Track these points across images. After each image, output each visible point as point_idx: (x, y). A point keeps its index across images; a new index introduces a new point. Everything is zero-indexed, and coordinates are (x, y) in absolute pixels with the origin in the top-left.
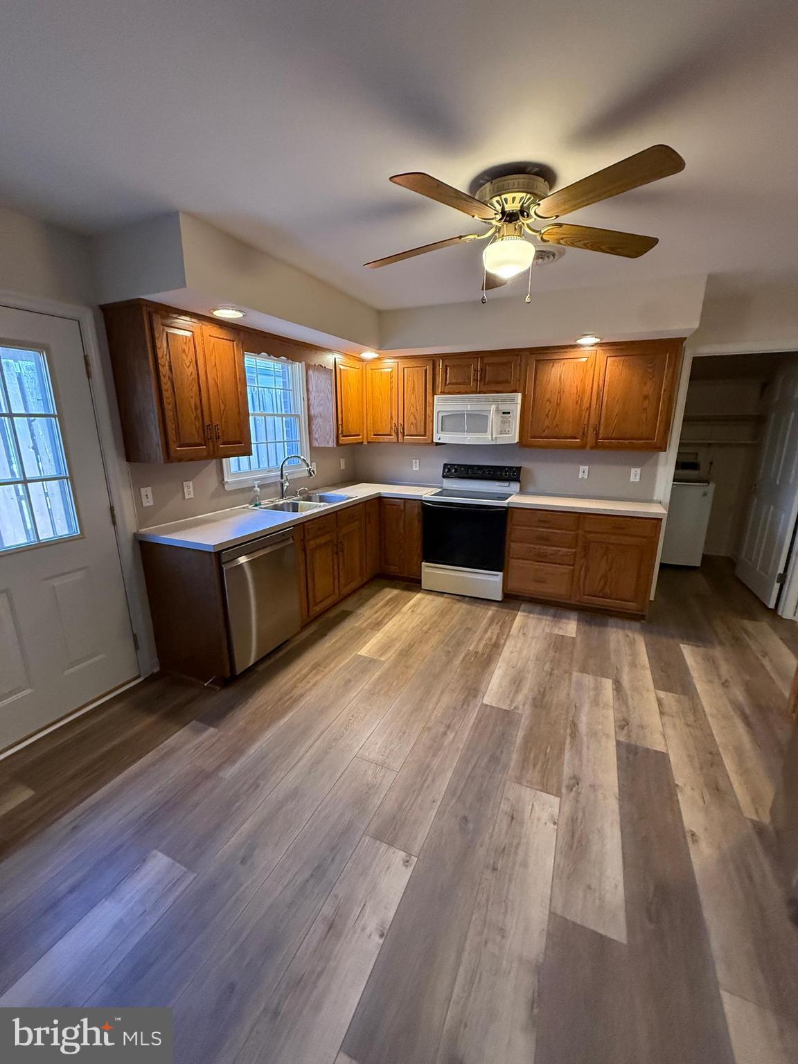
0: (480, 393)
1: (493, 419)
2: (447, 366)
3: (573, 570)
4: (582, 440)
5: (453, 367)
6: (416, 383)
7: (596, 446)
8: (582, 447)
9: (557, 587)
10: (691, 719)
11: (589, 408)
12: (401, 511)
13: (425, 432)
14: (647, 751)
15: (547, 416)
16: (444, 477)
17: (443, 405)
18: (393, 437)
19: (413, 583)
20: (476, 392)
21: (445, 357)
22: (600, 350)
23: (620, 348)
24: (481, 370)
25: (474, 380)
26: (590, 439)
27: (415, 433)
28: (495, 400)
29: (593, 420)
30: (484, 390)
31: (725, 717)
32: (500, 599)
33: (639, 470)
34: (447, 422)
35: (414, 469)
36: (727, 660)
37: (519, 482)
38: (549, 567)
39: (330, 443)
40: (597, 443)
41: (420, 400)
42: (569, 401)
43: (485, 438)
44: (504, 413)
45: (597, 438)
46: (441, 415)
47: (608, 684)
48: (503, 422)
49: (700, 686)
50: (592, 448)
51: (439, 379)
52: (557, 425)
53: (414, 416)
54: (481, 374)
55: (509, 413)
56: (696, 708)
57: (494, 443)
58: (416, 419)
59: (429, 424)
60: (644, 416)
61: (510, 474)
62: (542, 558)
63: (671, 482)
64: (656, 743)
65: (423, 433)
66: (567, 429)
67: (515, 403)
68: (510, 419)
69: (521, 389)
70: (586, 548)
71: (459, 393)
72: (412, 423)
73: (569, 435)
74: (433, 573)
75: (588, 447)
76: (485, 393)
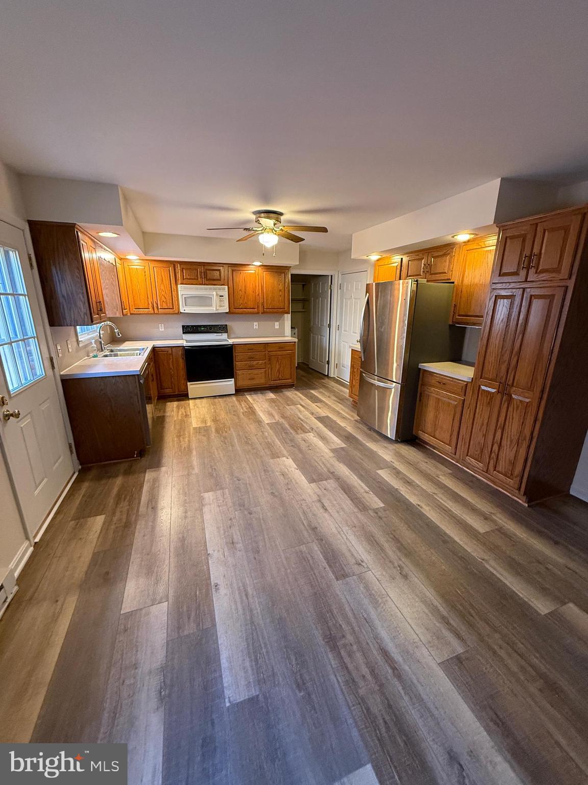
0: (204, 285)
1: (215, 299)
2: (183, 269)
3: (266, 370)
4: (258, 310)
5: (187, 269)
6: (163, 276)
7: (264, 313)
8: (258, 313)
9: (260, 380)
10: (327, 407)
11: (258, 295)
12: (170, 354)
13: (173, 307)
14: (323, 417)
15: (241, 298)
16: (184, 333)
17: (184, 291)
18: (151, 310)
19: (183, 396)
20: (202, 284)
21: (181, 263)
22: (260, 268)
23: (268, 268)
24: (204, 272)
25: (200, 278)
26: (261, 309)
27: (167, 307)
28: (215, 289)
29: (261, 301)
30: (207, 283)
31: (335, 404)
32: (234, 393)
33: (278, 323)
34: (188, 300)
35: (161, 330)
36: (325, 391)
37: (227, 332)
38: (256, 372)
39: (118, 314)
40: (264, 311)
41: (168, 287)
42: (250, 291)
43: (212, 310)
44: (220, 296)
45: (264, 309)
46: (184, 296)
47: (299, 406)
48: (221, 301)
49: (324, 399)
50: (262, 313)
51: (179, 275)
52: (246, 303)
53: (164, 296)
54: (204, 275)
55: (223, 296)
56: (327, 404)
57: (217, 312)
58: (165, 298)
59: (175, 302)
60: (280, 298)
61: (223, 329)
62: (251, 368)
63: (290, 329)
64: (324, 415)
65: (171, 307)
66: (250, 304)
67: (225, 291)
68: (224, 299)
69: (227, 284)
70: (270, 360)
71: (192, 284)
72: (163, 301)
73: (252, 307)
74: (194, 388)
75: (260, 314)
76: (207, 285)
